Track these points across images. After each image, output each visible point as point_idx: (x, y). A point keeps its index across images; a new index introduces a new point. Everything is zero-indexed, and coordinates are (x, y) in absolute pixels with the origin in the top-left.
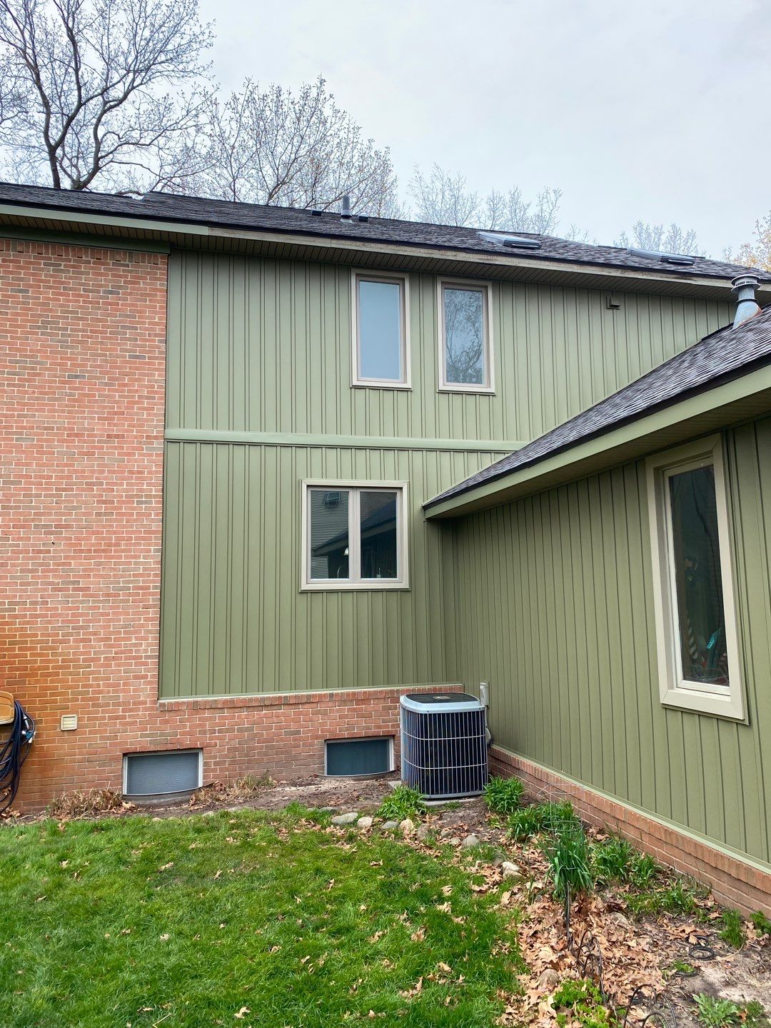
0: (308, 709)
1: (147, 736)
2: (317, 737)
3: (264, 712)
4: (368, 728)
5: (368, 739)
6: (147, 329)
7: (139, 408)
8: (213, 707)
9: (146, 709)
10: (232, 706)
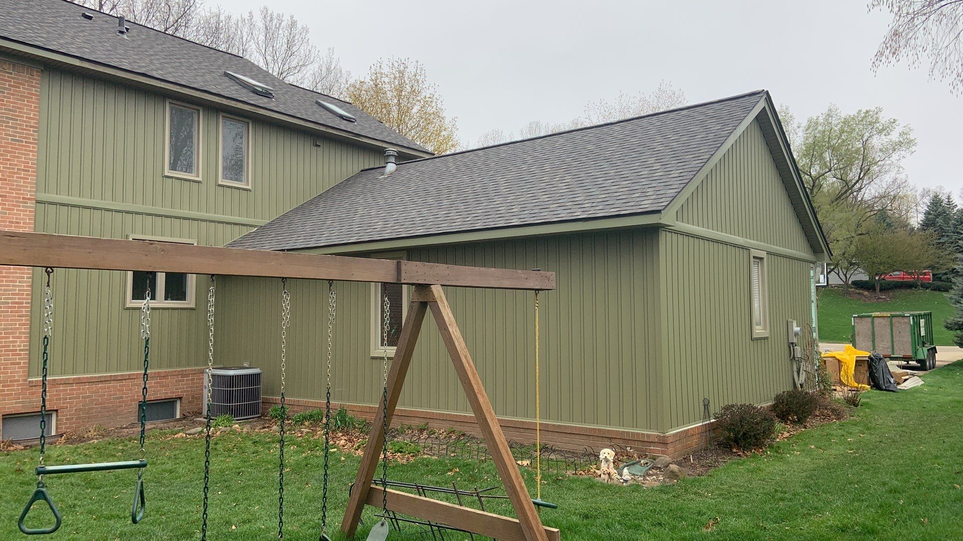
0: (129, 382)
1: (20, 403)
2: (134, 400)
3: (100, 385)
4: (167, 393)
5: (166, 400)
6: (25, 121)
7: (17, 177)
8: (66, 383)
9: (18, 385)
10: (79, 382)
